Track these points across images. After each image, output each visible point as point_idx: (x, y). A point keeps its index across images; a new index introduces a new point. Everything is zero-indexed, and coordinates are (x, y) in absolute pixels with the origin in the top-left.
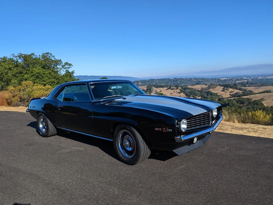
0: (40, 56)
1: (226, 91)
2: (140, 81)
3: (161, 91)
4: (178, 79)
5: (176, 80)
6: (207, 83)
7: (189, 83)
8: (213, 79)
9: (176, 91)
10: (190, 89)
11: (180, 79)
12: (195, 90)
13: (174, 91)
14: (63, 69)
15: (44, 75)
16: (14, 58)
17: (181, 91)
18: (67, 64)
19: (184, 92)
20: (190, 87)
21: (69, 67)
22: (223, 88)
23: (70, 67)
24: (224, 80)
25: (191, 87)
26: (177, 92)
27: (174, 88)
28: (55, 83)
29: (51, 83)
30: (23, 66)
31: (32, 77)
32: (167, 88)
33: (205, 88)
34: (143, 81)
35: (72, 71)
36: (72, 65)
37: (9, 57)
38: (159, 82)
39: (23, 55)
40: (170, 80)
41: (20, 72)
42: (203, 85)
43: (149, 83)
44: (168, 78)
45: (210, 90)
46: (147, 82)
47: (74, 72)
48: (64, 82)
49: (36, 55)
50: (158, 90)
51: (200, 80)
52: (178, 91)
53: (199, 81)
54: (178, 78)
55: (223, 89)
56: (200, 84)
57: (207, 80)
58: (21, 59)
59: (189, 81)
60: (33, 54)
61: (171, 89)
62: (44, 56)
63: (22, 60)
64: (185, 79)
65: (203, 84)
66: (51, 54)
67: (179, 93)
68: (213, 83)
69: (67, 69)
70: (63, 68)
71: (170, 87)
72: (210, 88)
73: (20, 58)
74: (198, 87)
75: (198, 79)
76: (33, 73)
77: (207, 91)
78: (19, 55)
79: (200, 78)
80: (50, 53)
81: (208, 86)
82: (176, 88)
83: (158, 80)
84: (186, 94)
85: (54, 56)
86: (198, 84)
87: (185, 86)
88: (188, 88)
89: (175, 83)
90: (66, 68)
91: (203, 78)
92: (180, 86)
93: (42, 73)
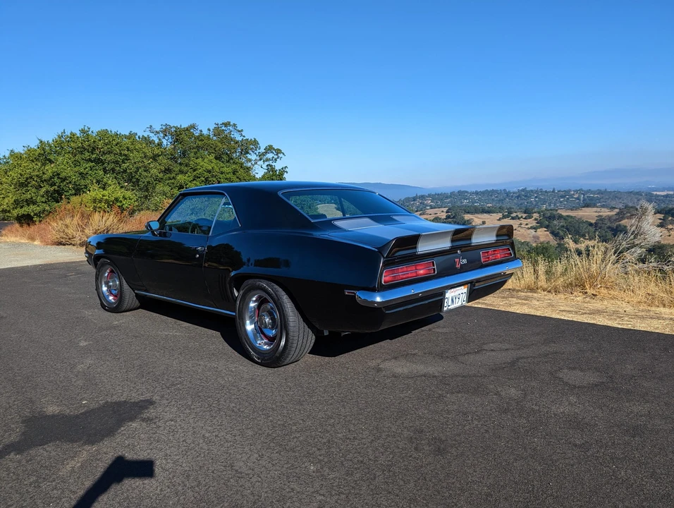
0: (209, 130)
1: (670, 227)
2: (429, 196)
3: (484, 223)
4: (532, 191)
5: (524, 194)
6: (613, 203)
7: (561, 202)
8: (631, 192)
9: (527, 224)
10: (565, 219)
11: (537, 192)
12: (580, 221)
13: (521, 224)
14: (261, 163)
15: (221, 176)
16: (151, 135)
17: (540, 224)
18: (270, 149)
19: (547, 227)
20: (564, 213)
21: (276, 157)
22: (660, 219)
23: (278, 158)
24: (663, 196)
25: (567, 214)
26: (529, 226)
27: (520, 216)
30: (172, 155)
31: (195, 182)
32: (500, 215)
33: (610, 218)
34: (438, 195)
35: (283, 169)
36: (283, 154)
37: (140, 134)
38: (480, 200)
39: (173, 129)
40: (508, 194)
41: (166, 169)
42: (603, 209)
43: (451, 201)
44: (505, 190)
45: (624, 222)
46: (447, 198)
47: (287, 170)
49: (200, 129)
50: (476, 220)
51: (594, 194)
52: (532, 222)
53: (592, 199)
54: (532, 189)
55: (661, 221)
56: (595, 206)
57: (616, 195)
58: (166, 138)
59: (562, 197)
60: (193, 127)
61: (513, 218)
62: (218, 131)
63: (170, 140)
64: (549, 192)
65: (603, 206)
66: (235, 125)
67: (535, 228)
68: (630, 205)
69: (271, 162)
70: (260, 160)
71: (510, 213)
72: (623, 218)
73: (166, 135)
74: (590, 214)
75: (589, 191)
76: (197, 172)
77: (614, 225)
78: (164, 128)
79: (593, 189)
80: (232, 124)
81: (617, 210)
82: (524, 216)
83: (477, 193)
84: (553, 233)
85: (242, 131)
86: (587, 206)
87: (551, 210)
88: (560, 217)
89: (522, 201)
90: (267, 160)
91: (603, 189)
92: (536, 210)
93: (217, 170)
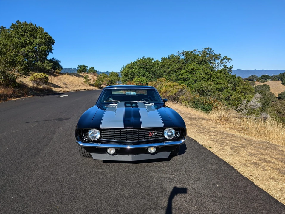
15: (197, 71)
16: (179, 55)
18: (226, 58)
23: (228, 62)
28: (205, 78)
29: (201, 79)
35: (231, 66)
36: (231, 60)
39: (186, 52)
47: (233, 67)
48: (215, 78)
60: (195, 50)
69: (225, 64)
70: (221, 63)
76: (188, 69)
78: (183, 52)
80: (209, 48)
90: (223, 63)
93: (196, 69)
